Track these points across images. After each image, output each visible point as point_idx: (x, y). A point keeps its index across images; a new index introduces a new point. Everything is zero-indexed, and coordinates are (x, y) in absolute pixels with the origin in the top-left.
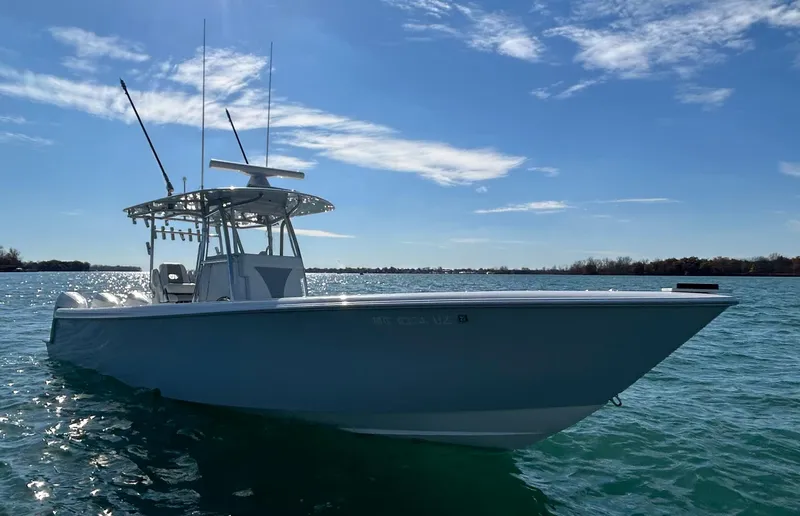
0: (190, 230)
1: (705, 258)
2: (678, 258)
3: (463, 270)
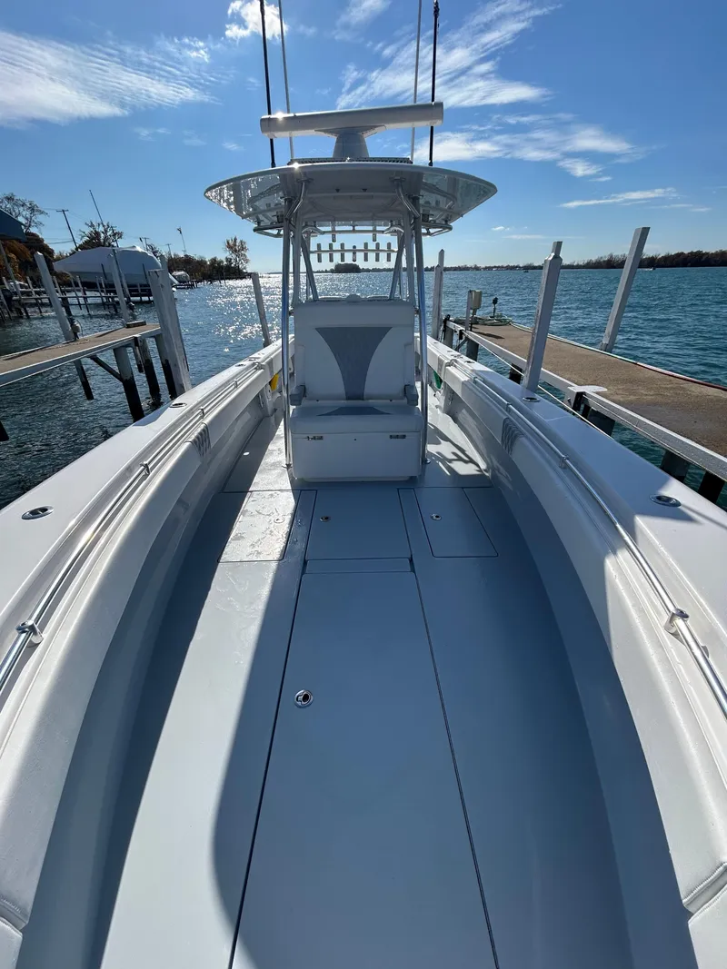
0: (366, 245)
1: (708, 251)
2: (686, 252)
3: (495, 267)
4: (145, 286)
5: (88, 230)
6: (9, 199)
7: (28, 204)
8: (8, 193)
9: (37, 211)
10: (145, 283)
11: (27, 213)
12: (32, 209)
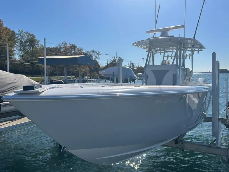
4: (126, 79)
5: (112, 59)
6: (93, 51)
7: (97, 53)
8: (93, 50)
9: (99, 54)
10: (126, 78)
11: (96, 55)
12: (98, 54)
